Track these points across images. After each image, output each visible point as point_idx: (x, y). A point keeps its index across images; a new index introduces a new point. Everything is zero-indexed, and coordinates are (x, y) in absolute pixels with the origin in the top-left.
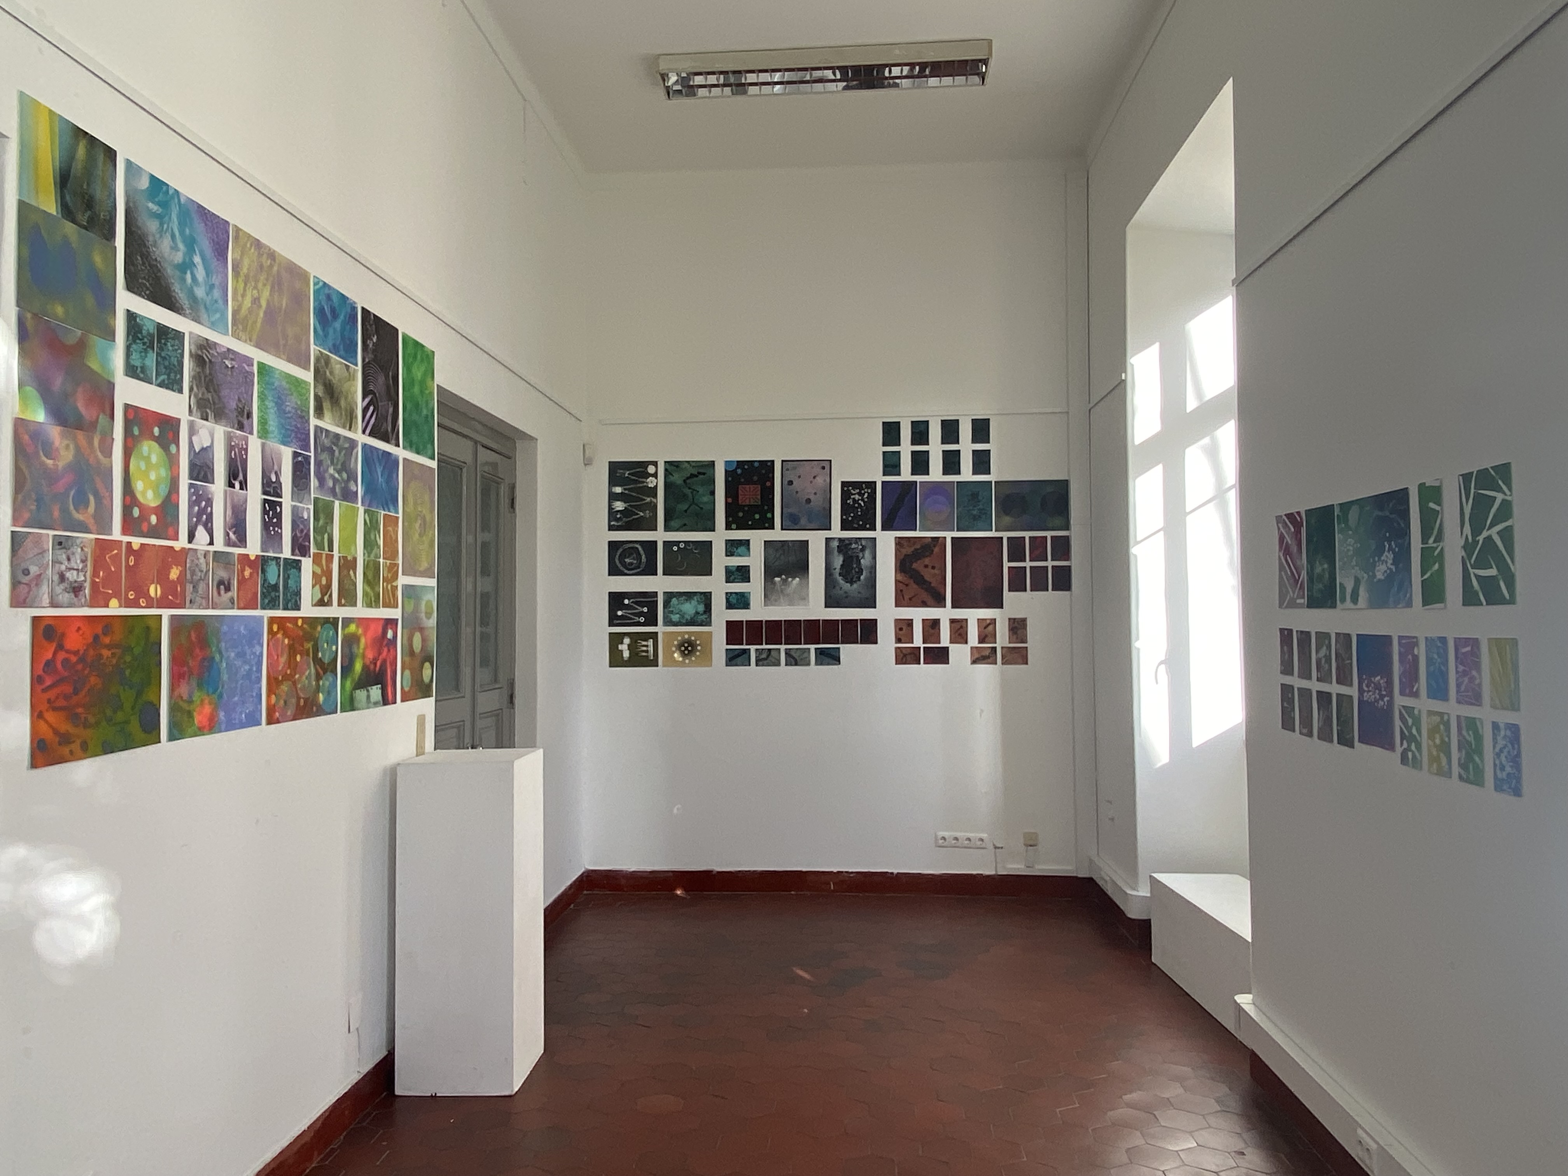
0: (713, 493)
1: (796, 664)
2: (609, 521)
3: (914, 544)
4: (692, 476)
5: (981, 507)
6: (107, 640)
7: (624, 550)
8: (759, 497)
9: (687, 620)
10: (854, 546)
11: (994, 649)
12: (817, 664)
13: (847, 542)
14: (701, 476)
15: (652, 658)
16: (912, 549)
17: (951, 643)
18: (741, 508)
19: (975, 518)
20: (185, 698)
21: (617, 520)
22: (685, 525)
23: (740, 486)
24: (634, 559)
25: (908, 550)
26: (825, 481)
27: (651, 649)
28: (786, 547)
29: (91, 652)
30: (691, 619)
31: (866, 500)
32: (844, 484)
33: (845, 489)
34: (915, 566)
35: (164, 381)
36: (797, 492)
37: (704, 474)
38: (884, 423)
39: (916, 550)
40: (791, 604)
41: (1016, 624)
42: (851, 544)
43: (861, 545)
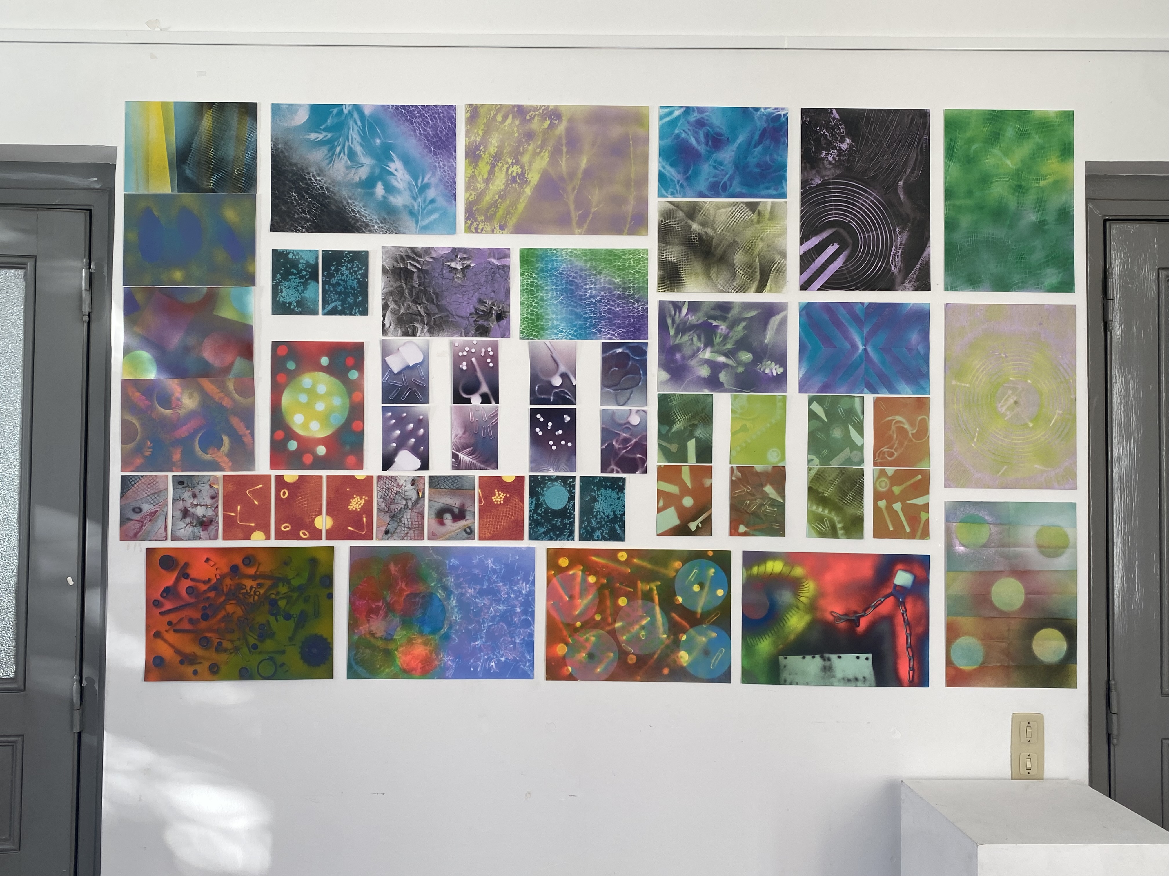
6: (251, 571)
20: (379, 635)
29: (228, 581)
35: (336, 306)
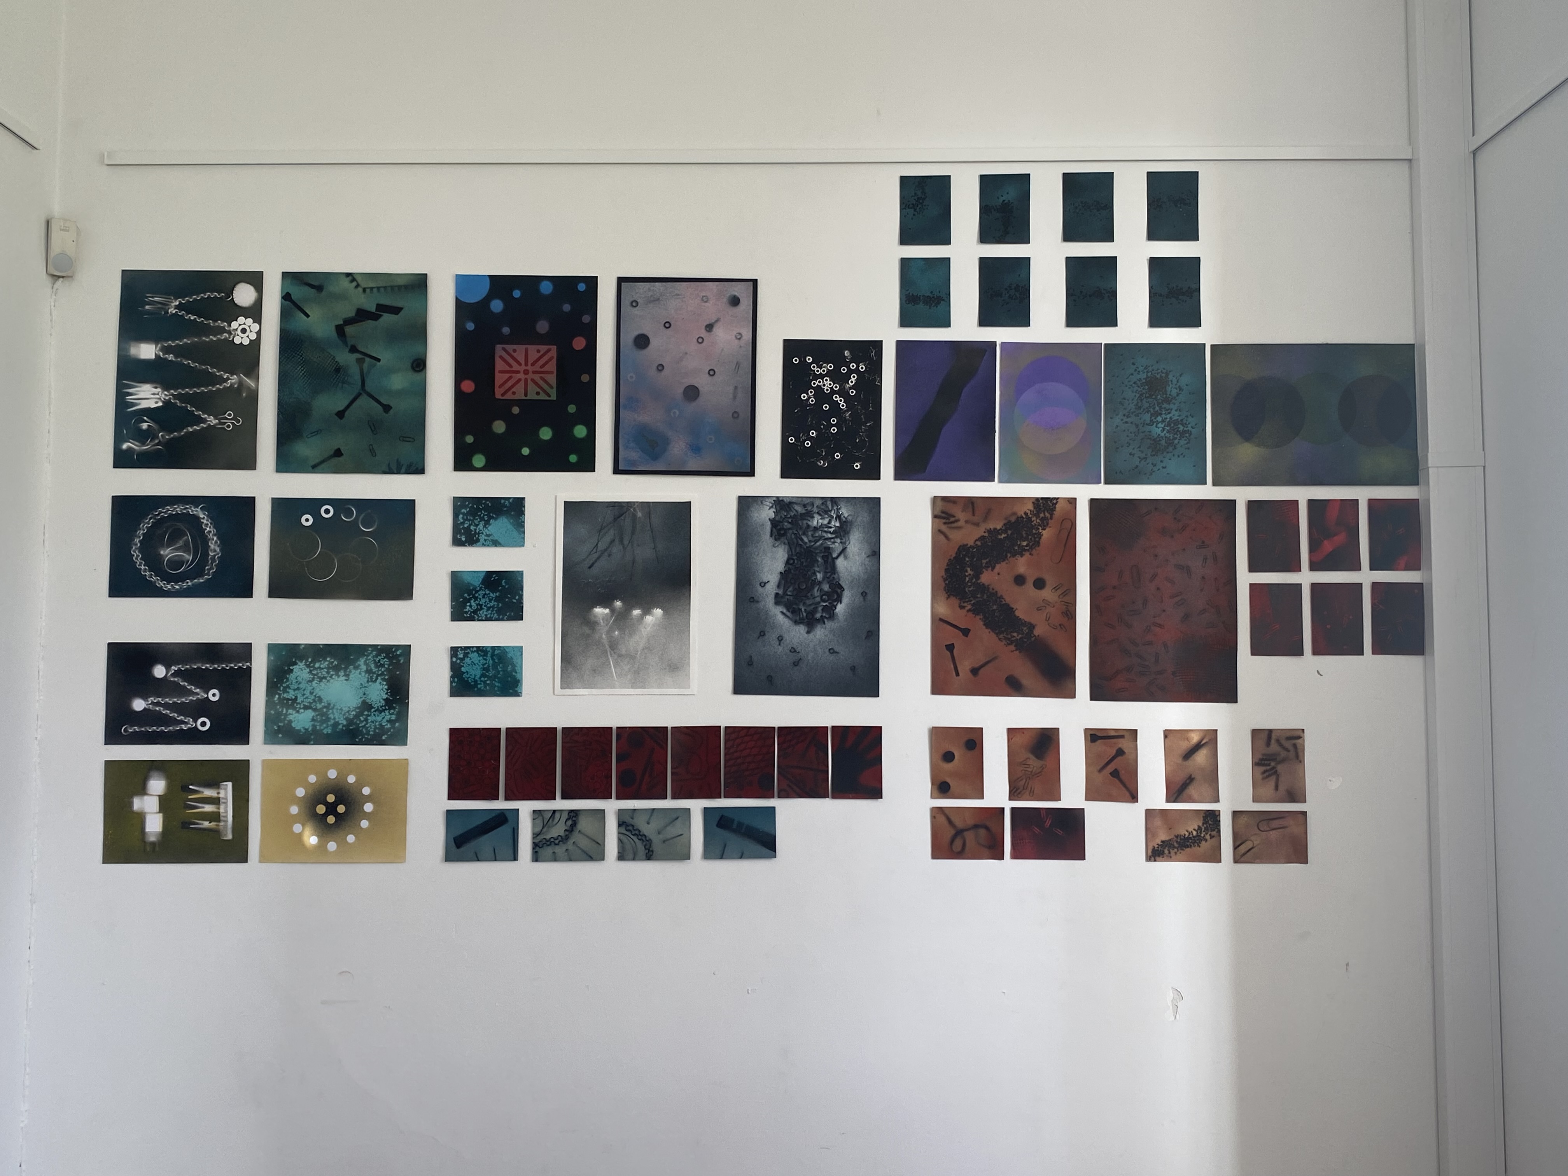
0: (419, 365)
1: (649, 856)
2: (118, 439)
3: (986, 518)
4: (362, 315)
5: (1175, 415)
7: (159, 523)
8: (552, 379)
9: (336, 724)
10: (816, 521)
11: (1212, 819)
12: (708, 854)
13: (799, 509)
14: (387, 318)
15: (230, 836)
16: (980, 532)
17: (1089, 797)
18: (502, 409)
19: (1157, 447)
21: (142, 436)
22: (338, 453)
23: (499, 348)
24: (185, 548)
25: (969, 535)
26: (739, 337)
27: (228, 810)
28: (627, 522)
30: (350, 722)
31: (852, 392)
32: (792, 348)
33: (796, 360)
34: (986, 578)
36: (661, 368)
37: (396, 310)
38: (905, 181)
39: (993, 532)
40: (638, 679)
41: (1274, 747)
42: (809, 515)
43: (839, 517)
